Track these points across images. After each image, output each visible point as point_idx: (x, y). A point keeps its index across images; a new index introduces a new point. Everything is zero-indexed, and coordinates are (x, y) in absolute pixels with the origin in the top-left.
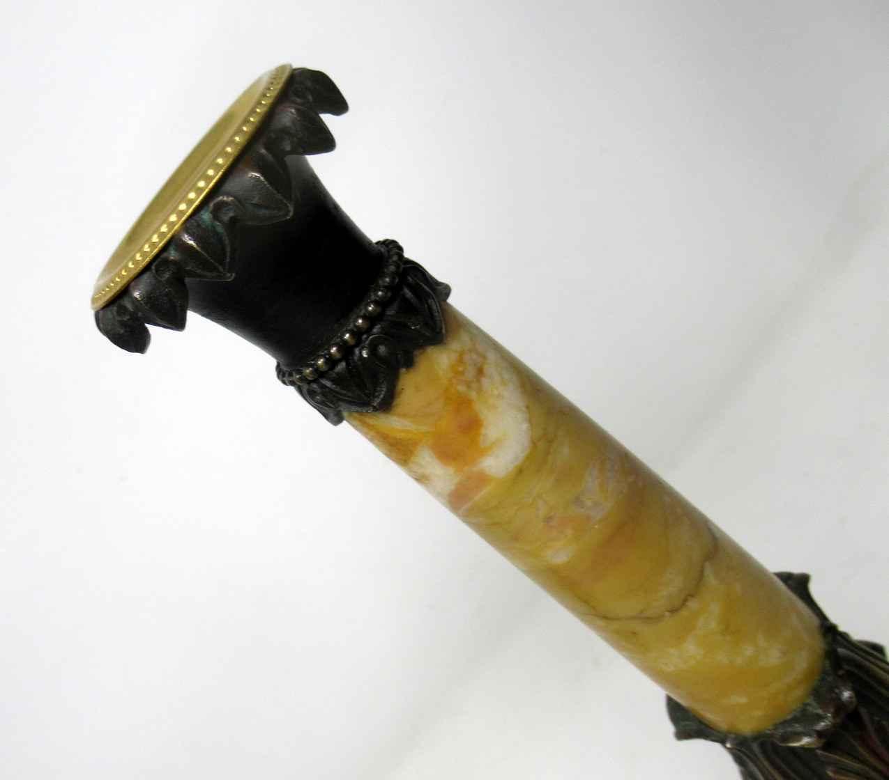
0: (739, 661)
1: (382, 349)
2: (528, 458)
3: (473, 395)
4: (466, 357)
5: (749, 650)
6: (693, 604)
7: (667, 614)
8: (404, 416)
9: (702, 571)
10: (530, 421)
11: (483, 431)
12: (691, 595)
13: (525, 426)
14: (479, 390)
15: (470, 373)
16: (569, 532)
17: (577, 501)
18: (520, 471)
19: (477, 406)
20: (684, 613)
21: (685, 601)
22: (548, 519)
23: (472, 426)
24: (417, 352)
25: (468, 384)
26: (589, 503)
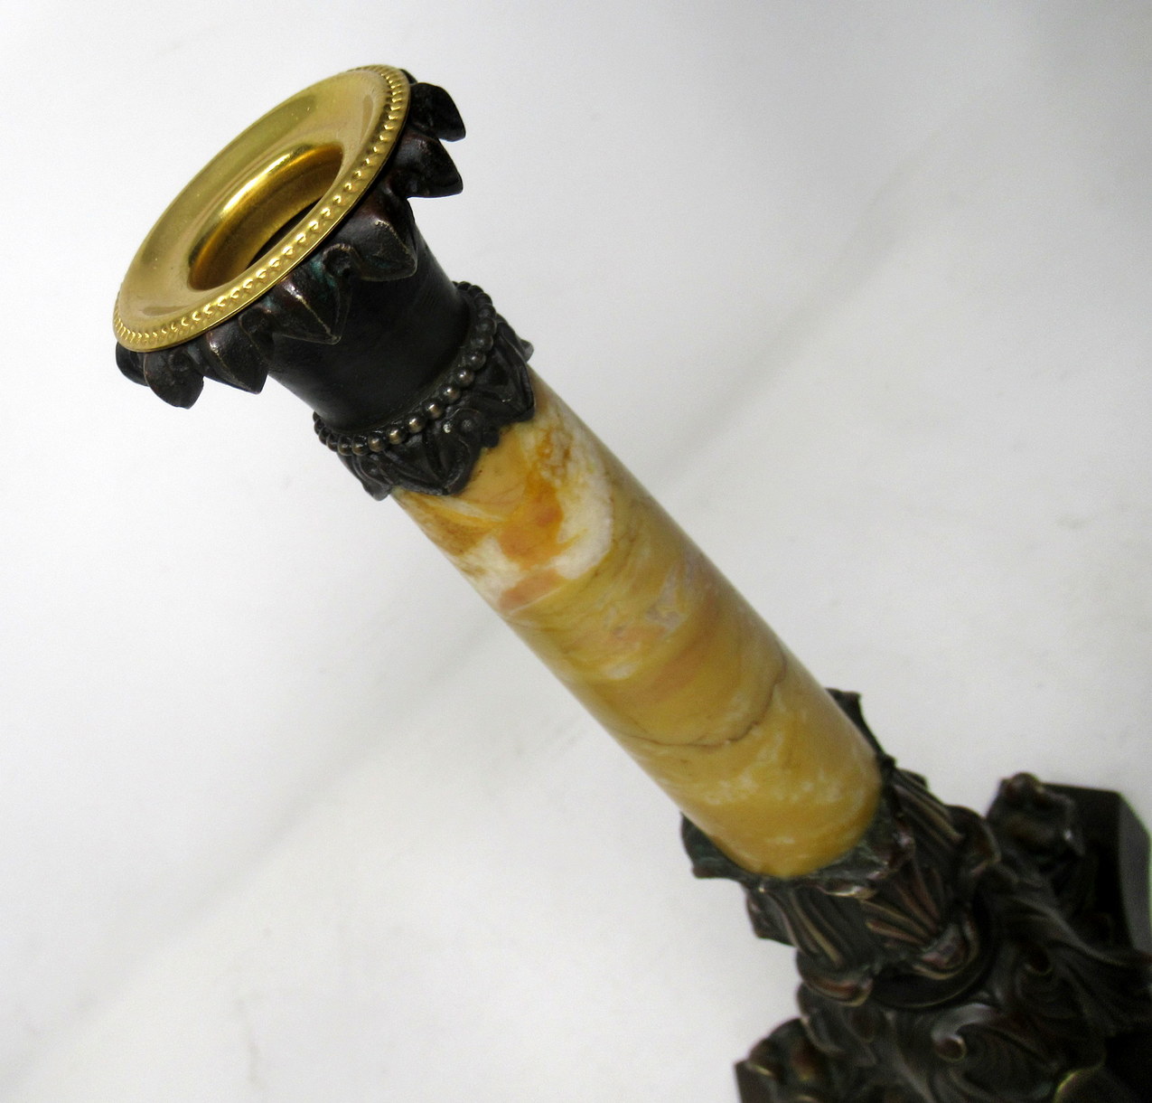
0: (795, 798)
1: (467, 424)
2: (607, 559)
3: (557, 483)
4: (554, 437)
5: (807, 787)
6: (757, 733)
7: (728, 742)
8: (477, 501)
9: (771, 695)
10: (614, 517)
11: (563, 525)
12: (757, 723)
13: (608, 522)
14: (564, 477)
15: (556, 457)
16: (638, 645)
17: (652, 611)
18: (596, 573)
19: (559, 496)
20: (746, 742)
21: (749, 728)
22: (617, 630)
23: (550, 518)
24: (503, 429)
25: (553, 469)
26: (664, 614)
